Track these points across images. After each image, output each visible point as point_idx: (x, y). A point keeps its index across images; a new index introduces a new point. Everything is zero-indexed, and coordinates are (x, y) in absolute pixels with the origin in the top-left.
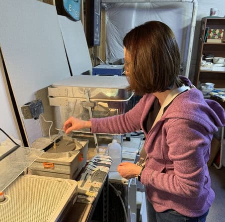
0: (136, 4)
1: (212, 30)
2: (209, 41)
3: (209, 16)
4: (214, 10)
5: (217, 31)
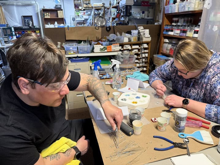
0: (15, 4)
1: (45, 13)
2: (46, 17)
3: (43, 8)
4: (44, 6)
5: (47, 14)
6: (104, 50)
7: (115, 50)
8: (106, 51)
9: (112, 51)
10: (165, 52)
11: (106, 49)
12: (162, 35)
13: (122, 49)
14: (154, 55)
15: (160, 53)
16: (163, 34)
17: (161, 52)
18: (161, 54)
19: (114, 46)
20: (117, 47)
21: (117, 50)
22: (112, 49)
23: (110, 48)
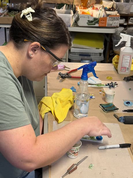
6: (95, 24)
7: (112, 25)
8: (97, 25)
9: (107, 26)
11: (97, 22)
13: (126, 24)
19: (112, 19)
20: (116, 20)
21: (115, 25)
22: (108, 23)
23: (105, 22)
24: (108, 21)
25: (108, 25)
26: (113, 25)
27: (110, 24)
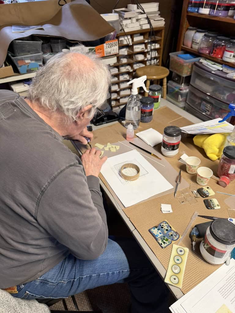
7: (110, 53)
9: (105, 55)
10: (189, 47)
12: (186, 14)
14: (171, 54)
15: (180, 49)
16: (187, 12)
17: (182, 47)
18: (182, 50)
19: (109, 46)
20: (114, 46)
21: (114, 52)
22: (106, 51)
23: (101, 50)
24: (106, 49)
25: (106, 53)
26: (112, 53)
27: (108, 52)
